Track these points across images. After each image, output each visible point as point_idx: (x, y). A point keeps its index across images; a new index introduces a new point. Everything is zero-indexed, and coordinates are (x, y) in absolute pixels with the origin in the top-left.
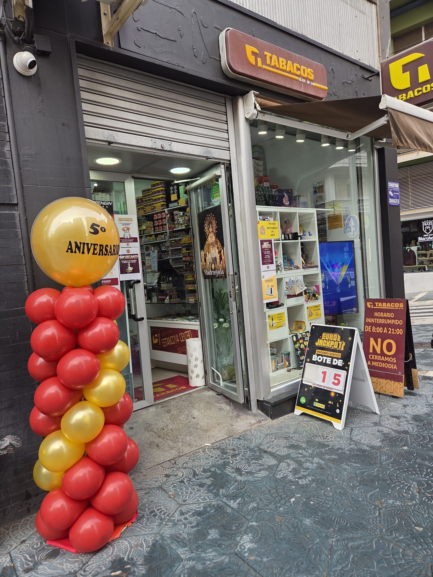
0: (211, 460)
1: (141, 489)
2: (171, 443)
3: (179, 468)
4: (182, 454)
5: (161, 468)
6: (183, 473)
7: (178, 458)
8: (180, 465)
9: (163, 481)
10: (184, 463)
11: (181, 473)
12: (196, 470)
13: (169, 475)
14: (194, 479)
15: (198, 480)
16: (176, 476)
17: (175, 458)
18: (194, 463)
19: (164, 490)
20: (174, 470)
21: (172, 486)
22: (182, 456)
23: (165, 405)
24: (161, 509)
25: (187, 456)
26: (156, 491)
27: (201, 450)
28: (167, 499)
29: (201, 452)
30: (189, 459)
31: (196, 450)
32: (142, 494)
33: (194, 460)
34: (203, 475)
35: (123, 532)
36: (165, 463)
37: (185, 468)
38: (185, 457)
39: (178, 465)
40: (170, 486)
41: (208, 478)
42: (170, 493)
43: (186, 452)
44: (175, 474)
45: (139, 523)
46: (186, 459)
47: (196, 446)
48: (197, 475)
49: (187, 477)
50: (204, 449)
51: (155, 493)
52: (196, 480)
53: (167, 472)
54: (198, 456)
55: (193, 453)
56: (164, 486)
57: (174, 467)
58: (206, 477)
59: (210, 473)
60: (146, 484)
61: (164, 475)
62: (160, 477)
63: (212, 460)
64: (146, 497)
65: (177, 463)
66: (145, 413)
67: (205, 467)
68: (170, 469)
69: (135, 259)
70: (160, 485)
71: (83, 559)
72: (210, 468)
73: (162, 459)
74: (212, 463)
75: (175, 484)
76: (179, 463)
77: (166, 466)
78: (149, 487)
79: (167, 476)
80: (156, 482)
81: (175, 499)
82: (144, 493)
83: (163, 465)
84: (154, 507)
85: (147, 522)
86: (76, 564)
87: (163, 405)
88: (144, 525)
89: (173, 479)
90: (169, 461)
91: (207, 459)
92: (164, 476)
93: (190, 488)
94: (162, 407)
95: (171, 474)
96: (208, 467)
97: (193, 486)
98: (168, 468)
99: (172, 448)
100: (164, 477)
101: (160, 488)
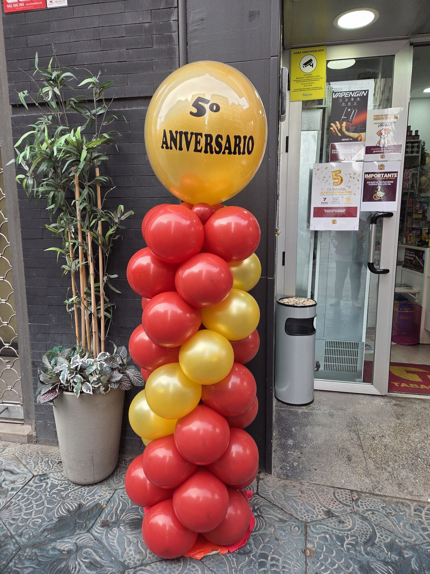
0: (417, 534)
1: (282, 509)
2: (371, 465)
3: (356, 513)
4: (377, 492)
5: (330, 496)
6: (354, 525)
7: (367, 494)
8: (361, 510)
9: (317, 517)
10: (370, 510)
11: (351, 523)
12: (378, 535)
13: (332, 514)
14: (362, 548)
15: (368, 553)
16: (341, 522)
17: (362, 492)
18: (385, 521)
19: (306, 533)
20: (346, 511)
21: (323, 535)
22: (377, 495)
23: (403, 403)
24: (278, 560)
25: (384, 501)
26: (294, 527)
27: (415, 503)
28: (298, 551)
29: (412, 508)
30: (383, 508)
31: (407, 499)
32: (276, 517)
33: (388, 515)
34: (383, 551)
35: (209, 556)
36: (342, 490)
37: (365, 519)
38: (380, 500)
39: (358, 506)
40: (318, 534)
41: (386, 563)
42: (309, 546)
43: (386, 492)
44: (342, 518)
45: (237, 558)
46: (377, 503)
47: (411, 493)
48: (374, 544)
49: (354, 536)
50: (420, 506)
51: (290, 529)
52: (363, 553)
53: (334, 508)
54: (402, 511)
55: (397, 502)
56: (312, 527)
57: (350, 506)
58: (385, 558)
59: (397, 558)
60: (292, 507)
61: (325, 509)
62: (318, 509)
63: (421, 535)
64: (277, 525)
65: (359, 503)
66: (365, 402)
67: (397, 541)
68: (341, 505)
69: (391, 180)
70: (309, 521)
71: (148, 555)
72: (406, 547)
73: (343, 481)
74: (414, 541)
75: (328, 536)
76: (362, 505)
77: (341, 496)
78: (293, 513)
79: (329, 514)
80: (307, 512)
81: (308, 561)
82: (279, 518)
83: (338, 493)
84: (273, 550)
85: (245, 566)
86: (138, 557)
87: (398, 403)
88: (239, 568)
89: (333, 524)
90: (352, 491)
91: (412, 528)
92: (324, 512)
93: (343, 560)
94: (396, 405)
95: (337, 514)
96: (403, 544)
97: (351, 559)
98: (340, 502)
99: (368, 474)
100: (322, 512)
101: (306, 525)
